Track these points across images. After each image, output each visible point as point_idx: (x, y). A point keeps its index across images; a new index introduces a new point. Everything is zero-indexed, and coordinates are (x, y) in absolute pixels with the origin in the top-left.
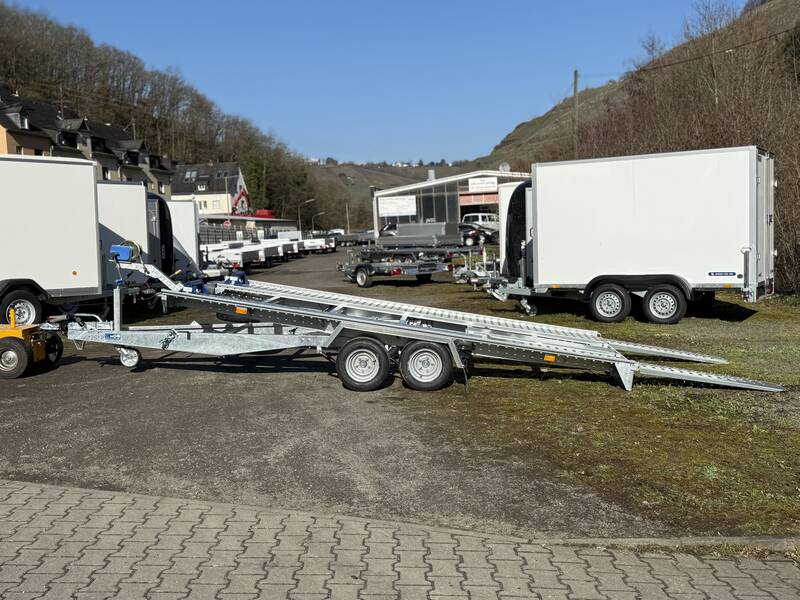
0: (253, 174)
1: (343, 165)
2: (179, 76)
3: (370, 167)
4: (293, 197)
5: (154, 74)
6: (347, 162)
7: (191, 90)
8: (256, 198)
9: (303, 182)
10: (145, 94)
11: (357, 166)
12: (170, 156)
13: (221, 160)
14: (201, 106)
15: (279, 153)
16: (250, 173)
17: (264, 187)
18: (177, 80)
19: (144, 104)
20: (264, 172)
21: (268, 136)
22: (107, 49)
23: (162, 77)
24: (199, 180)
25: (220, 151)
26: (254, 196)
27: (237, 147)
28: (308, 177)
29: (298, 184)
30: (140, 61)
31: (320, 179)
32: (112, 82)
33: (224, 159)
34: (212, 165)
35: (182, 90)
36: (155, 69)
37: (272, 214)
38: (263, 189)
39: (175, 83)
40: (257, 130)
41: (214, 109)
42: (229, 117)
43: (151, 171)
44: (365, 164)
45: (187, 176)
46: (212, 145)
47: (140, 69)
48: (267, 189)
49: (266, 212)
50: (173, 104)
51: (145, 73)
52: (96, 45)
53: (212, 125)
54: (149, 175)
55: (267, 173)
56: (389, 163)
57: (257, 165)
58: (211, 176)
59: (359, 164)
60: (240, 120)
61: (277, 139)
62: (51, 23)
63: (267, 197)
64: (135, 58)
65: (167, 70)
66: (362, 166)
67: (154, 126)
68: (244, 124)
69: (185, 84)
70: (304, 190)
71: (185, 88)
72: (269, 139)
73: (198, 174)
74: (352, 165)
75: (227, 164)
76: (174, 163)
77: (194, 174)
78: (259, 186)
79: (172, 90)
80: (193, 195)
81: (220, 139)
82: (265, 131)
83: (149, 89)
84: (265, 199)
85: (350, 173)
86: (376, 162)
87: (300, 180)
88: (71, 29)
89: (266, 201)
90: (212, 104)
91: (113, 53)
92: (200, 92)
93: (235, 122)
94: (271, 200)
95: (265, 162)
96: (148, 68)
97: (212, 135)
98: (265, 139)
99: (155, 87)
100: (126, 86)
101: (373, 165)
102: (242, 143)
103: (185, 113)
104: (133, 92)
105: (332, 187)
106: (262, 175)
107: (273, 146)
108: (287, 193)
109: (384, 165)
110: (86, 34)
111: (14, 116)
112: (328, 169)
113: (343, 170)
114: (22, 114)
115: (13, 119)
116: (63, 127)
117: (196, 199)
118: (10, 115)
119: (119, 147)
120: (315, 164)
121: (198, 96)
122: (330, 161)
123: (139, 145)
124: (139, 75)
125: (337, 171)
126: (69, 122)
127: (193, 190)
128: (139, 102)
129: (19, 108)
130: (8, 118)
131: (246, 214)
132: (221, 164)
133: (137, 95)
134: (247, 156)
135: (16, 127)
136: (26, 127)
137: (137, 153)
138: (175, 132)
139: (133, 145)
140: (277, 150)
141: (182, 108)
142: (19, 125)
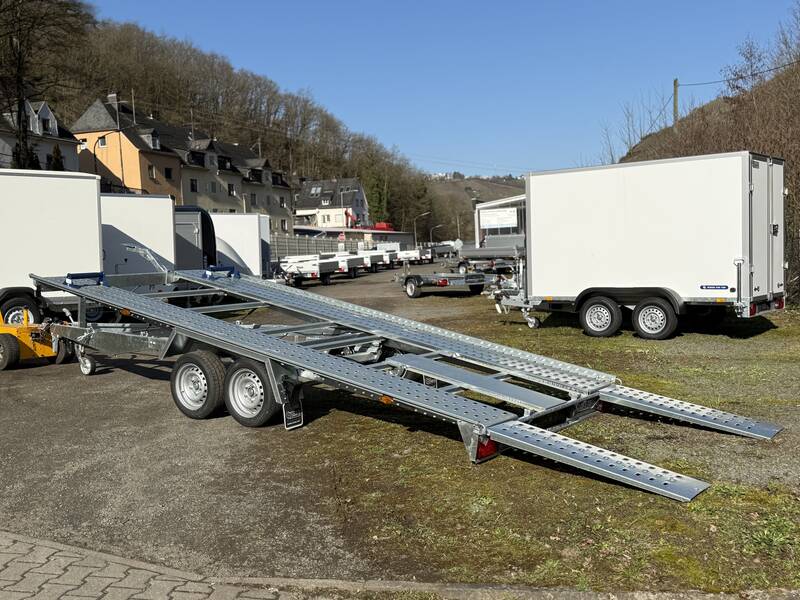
0: (375, 189)
1: (470, 179)
2: (310, 98)
3: (496, 180)
4: (412, 210)
5: (290, 96)
6: (473, 176)
7: (321, 111)
8: (377, 212)
9: (423, 196)
10: (280, 115)
11: (483, 180)
12: (299, 174)
13: (345, 176)
14: (330, 125)
15: (400, 169)
16: (372, 188)
17: (385, 201)
18: (308, 101)
19: (278, 125)
20: (385, 187)
21: (391, 152)
22: (244, 74)
23: (295, 99)
24: (323, 195)
25: (345, 168)
26: (376, 209)
27: (361, 163)
28: (428, 191)
29: (419, 198)
30: (275, 85)
31: (441, 192)
32: (250, 106)
33: (349, 175)
34: (335, 180)
35: (312, 111)
36: (288, 92)
37: (390, 227)
38: (384, 203)
39: (306, 105)
40: (381, 146)
41: (342, 128)
42: (354, 135)
44: (490, 177)
45: (313, 192)
46: (339, 163)
47: (275, 93)
48: (388, 203)
49: (384, 225)
50: (304, 125)
51: (280, 96)
52: (236, 71)
53: (339, 143)
55: (388, 187)
56: (514, 177)
57: (379, 180)
58: (335, 191)
59: (485, 177)
60: (365, 138)
61: (399, 156)
62: (195, 51)
63: (388, 210)
64: (271, 82)
65: (299, 93)
66: (487, 180)
67: (287, 147)
68: (369, 142)
69: (315, 106)
70: (423, 203)
71: (315, 110)
73: (322, 191)
74: (477, 179)
75: (350, 180)
76: (303, 180)
77: (319, 190)
78: (380, 200)
79: (302, 111)
80: (317, 210)
81: (347, 156)
82: (388, 148)
83: (283, 111)
84: (385, 213)
85: (476, 186)
86: (501, 177)
87: (420, 194)
88: (213, 56)
89: (387, 215)
90: (340, 123)
91: (251, 78)
92: (329, 112)
93: (361, 140)
94: (392, 214)
95: (387, 178)
96: (282, 92)
97: (339, 153)
98: (387, 156)
99: (288, 109)
100: (263, 108)
101: (498, 178)
102: (366, 160)
103: (315, 133)
104: (269, 113)
105: (453, 200)
106: (383, 189)
107: (395, 162)
108: (407, 207)
109: (510, 178)
110: (226, 60)
111: (147, 139)
112: (454, 183)
113: (469, 184)
114: (154, 135)
115: (146, 140)
116: (192, 147)
117: (320, 213)
118: (143, 136)
119: (244, 165)
120: (442, 179)
121: (326, 116)
122: (457, 175)
123: (262, 162)
124: (274, 97)
125: (462, 185)
126: (198, 142)
127: (316, 204)
128: (274, 123)
129: (152, 130)
130: (141, 139)
131: (365, 227)
132: (344, 180)
133: (272, 117)
134: (370, 172)
135: (148, 147)
136: (158, 148)
137: (260, 171)
138: (306, 151)
139: (258, 163)
140: (398, 166)
141: (313, 128)
142: (151, 146)
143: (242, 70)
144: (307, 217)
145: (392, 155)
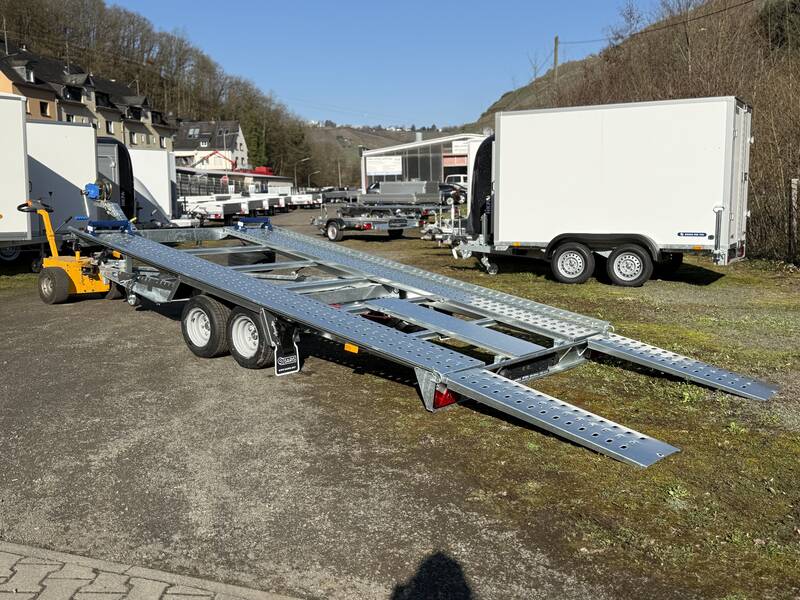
0: (254, 133)
1: (339, 128)
2: (185, 37)
3: (366, 130)
4: (291, 156)
5: (162, 35)
6: (344, 125)
7: (197, 51)
8: (255, 156)
9: (301, 142)
10: (155, 53)
11: (353, 129)
12: (176, 114)
13: (223, 119)
14: (206, 66)
15: (278, 114)
16: (251, 132)
17: (264, 145)
18: (183, 41)
19: (152, 64)
20: (264, 131)
21: (268, 97)
22: (117, 10)
23: (170, 39)
24: (202, 137)
25: (223, 111)
26: (254, 153)
27: (238, 107)
28: (305, 137)
29: (296, 143)
30: (149, 23)
31: (316, 140)
32: (123, 42)
33: (226, 117)
34: (213, 122)
35: (187, 51)
36: (162, 31)
37: (270, 171)
38: (263, 147)
39: (181, 45)
40: (258, 91)
41: (218, 70)
42: (231, 78)
43: (154, 127)
44: (361, 127)
45: (191, 133)
46: (216, 104)
47: (149, 31)
48: (267, 147)
49: (264, 169)
50: (179, 65)
51: (154, 35)
52: (108, 6)
53: (216, 85)
54: (151, 129)
55: (266, 132)
56: (383, 127)
57: (258, 124)
58: (213, 133)
59: (355, 126)
60: (242, 82)
61: (277, 101)
63: (267, 154)
64: (145, 19)
65: (174, 32)
66: (358, 130)
67: (161, 85)
68: (246, 85)
69: (191, 46)
70: (301, 149)
71: (191, 50)
72: (269, 101)
73: (200, 132)
74: (348, 128)
75: (228, 123)
76: (179, 120)
77: (197, 131)
78: (258, 144)
79: (177, 51)
80: (196, 151)
81: (223, 99)
82: (266, 93)
83: (157, 50)
84: (264, 157)
85: (347, 135)
86: (371, 126)
87: (297, 140)
89: (265, 158)
90: (216, 65)
91: (123, 15)
92: (205, 54)
93: (238, 83)
94: (269, 158)
95: (266, 121)
96: (156, 30)
97: (216, 95)
98: (265, 100)
99: (162, 47)
100: (136, 46)
101: (369, 128)
102: (243, 104)
103: (191, 73)
104: (143, 52)
105: (328, 147)
106: (261, 134)
107: (273, 107)
108: (285, 152)
109: (379, 128)
111: (20, 69)
112: (326, 131)
113: (341, 132)
114: (29, 67)
115: (19, 72)
116: (69, 81)
117: (198, 155)
118: (16, 68)
119: (122, 102)
120: (315, 126)
121: (203, 57)
122: (329, 123)
123: (142, 101)
124: (148, 36)
125: (335, 133)
126: (74, 76)
127: (195, 146)
128: (148, 62)
129: (26, 62)
130: (14, 71)
131: (245, 171)
132: (223, 123)
133: (146, 55)
134: (248, 116)
135: (21, 79)
136: (32, 80)
137: (139, 109)
138: (181, 91)
139: (137, 101)
140: (276, 111)
141: (188, 69)
142: (25, 78)
143: (115, 6)
144: (185, 158)
145: (270, 100)
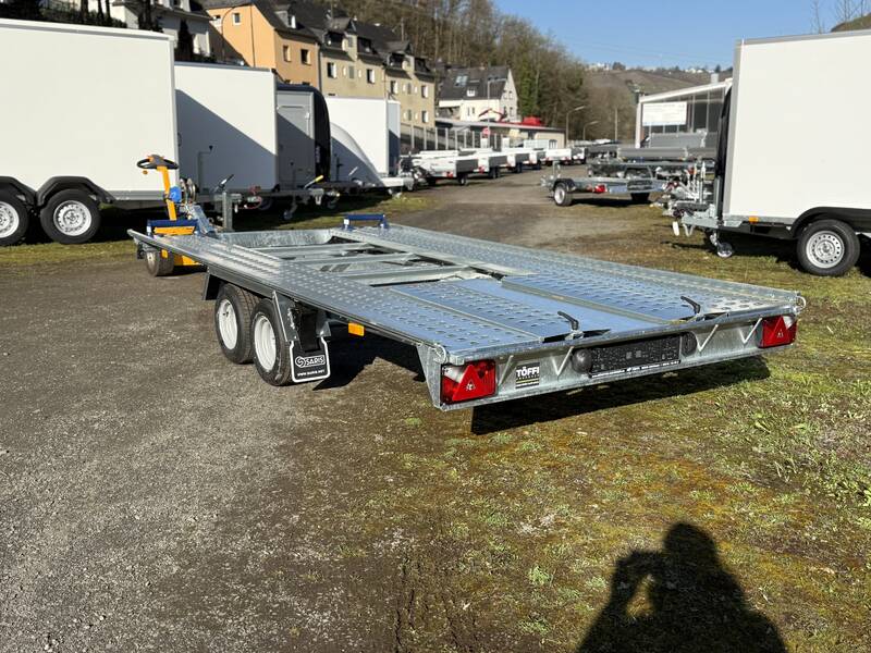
0: (526, 79)
1: (631, 71)
3: (661, 72)
4: (566, 104)
6: (635, 67)
8: (526, 105)
9: (578, 88)
11: (646, 72)
12: (445, 61)
13: (494, 64)
14: (480, 6)
15: (554, 57)
16: (522, 78)
17: (536, 92)
19: (425, 6)
20: (537, 77)
21: (546, 37)
24: (469, 85)
25: (495, 55)
26: (525, 102)
27: (511, 51)
28: (584, 82)
29: (573, 90)
31: (597, 85)
33: (498, 62)
34: (482, 68)
37: (540, 122)
38: (535, 95)
40: (535, 31)
41: (494, 10)
42: (507, 18)
43: (416, 75)
44: (654, 69)
45: (458, 81)
46: (489, 49)
48: (539, 95)
49: (533, 120)
50: (453, 5)
53: (490, 26)
54: (413, 77)
55: (540, 78)
56: (681, 69)
57: (532, 69)
58: (481, 81)
60: (518, 21)
61: (555, 42)
63: (539, 103)
66: (651, 72)
67: (433, 28)
68: (522, 26)
70: (578, 96)
73: (469, 79)
74: (640, 71)
75: (499, 68)
76: (448, 67)
77: (465, 78)
78: (530, 92)
80: (462, 101)
81: (497, 41)
84: (535, 106)
85: (638, 79)
86: (667, 68)
87: (574, 85)
89: (536, 108)
90: (492, 4)
93: (513, 24)
94: (542, 107)
95: (539, 66)
97: (489, 38)
98: (541, 41)
101: (664, 70)
102: (517, 46)
103: (465, 14)
105: (611, 94)
106: (534, 79)
107: (550, 49)
108: (560, 100)
109: (677, 70)
111: (282, 14)
112: (614, 75)
113: (630, 76)
114: (291, 12)
115: (281, 18)
116: (331, 26)
117: (464, 105)
118: (278, 13)
119: (385, 48)
120: (600, 70)
122: (617, 66)
123: (405, 46)
125: (623, 77)
126: (337, 21)
127: (461, 95)
128: (421, 4)
129: (290, 6)
130: (276, 17)
131: (512, 123)
132: (493, 68)
134: (521, 59)
135: (282, 25)
136: (294, 25)
137: (402, 55)
138: (453, 35)
139: (400, 46)
140: (552, 53)
141: (462, 9)
142: (287, 24)
144: (450, 109)
145: (547, 41)
